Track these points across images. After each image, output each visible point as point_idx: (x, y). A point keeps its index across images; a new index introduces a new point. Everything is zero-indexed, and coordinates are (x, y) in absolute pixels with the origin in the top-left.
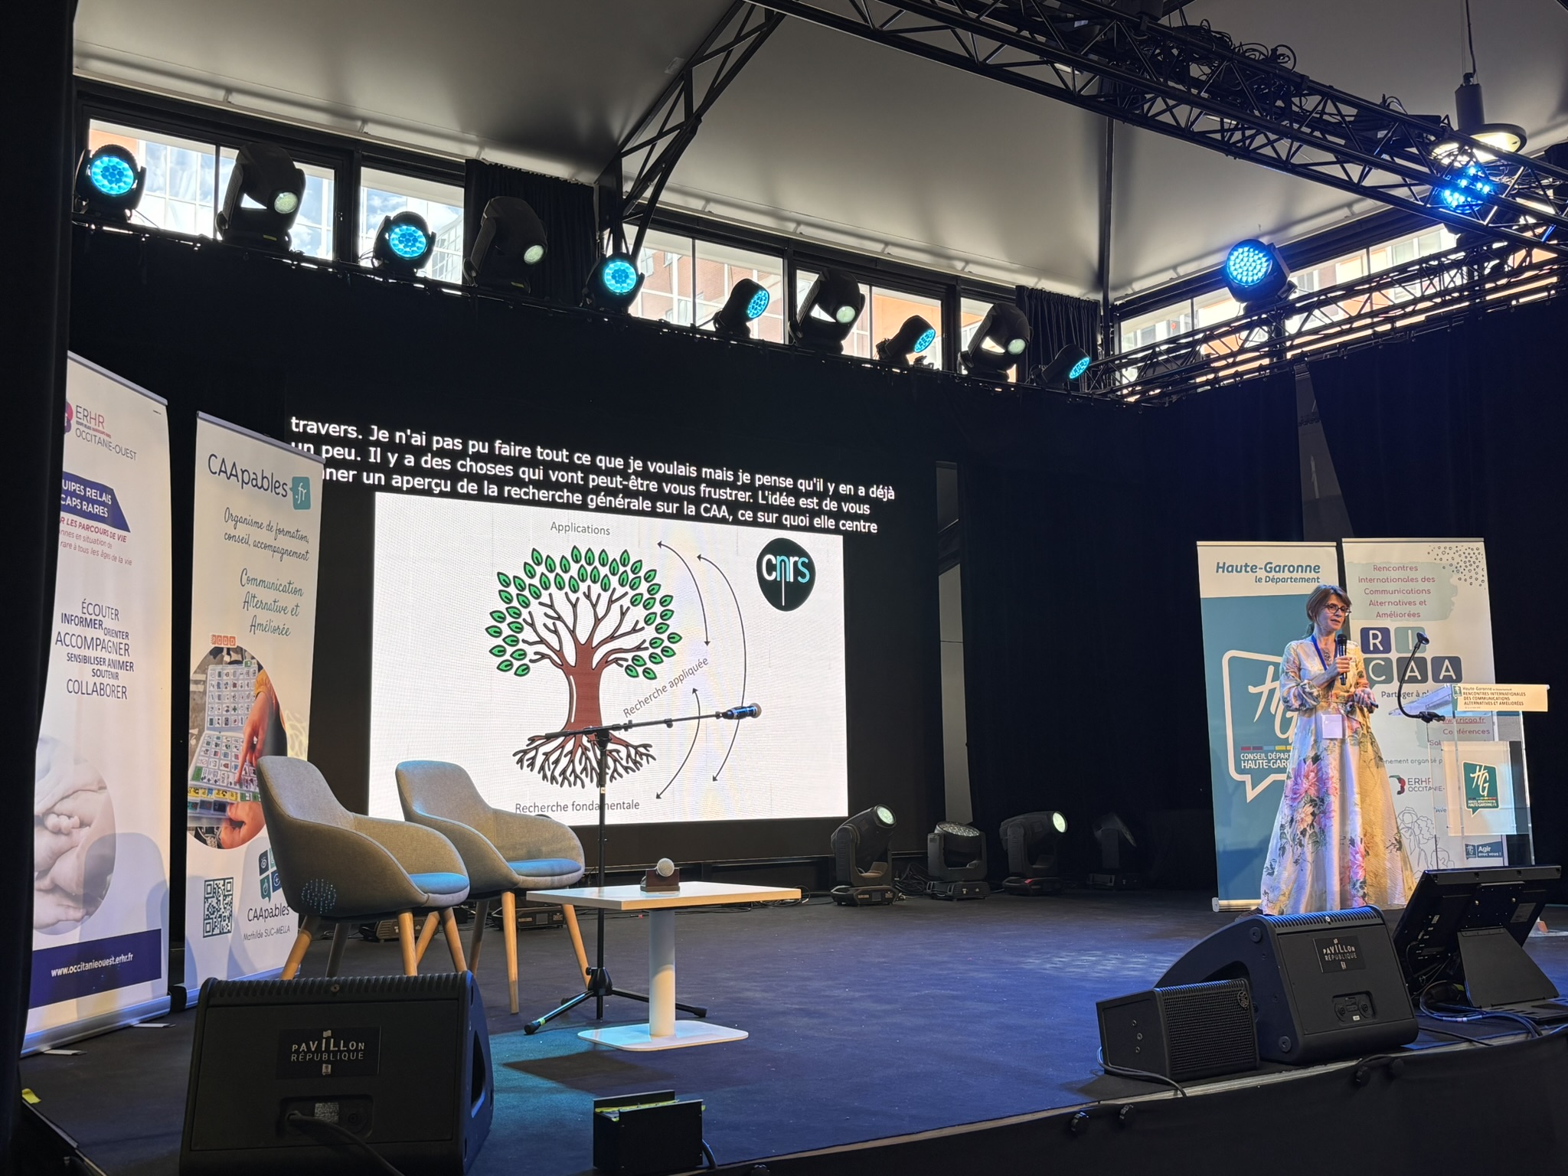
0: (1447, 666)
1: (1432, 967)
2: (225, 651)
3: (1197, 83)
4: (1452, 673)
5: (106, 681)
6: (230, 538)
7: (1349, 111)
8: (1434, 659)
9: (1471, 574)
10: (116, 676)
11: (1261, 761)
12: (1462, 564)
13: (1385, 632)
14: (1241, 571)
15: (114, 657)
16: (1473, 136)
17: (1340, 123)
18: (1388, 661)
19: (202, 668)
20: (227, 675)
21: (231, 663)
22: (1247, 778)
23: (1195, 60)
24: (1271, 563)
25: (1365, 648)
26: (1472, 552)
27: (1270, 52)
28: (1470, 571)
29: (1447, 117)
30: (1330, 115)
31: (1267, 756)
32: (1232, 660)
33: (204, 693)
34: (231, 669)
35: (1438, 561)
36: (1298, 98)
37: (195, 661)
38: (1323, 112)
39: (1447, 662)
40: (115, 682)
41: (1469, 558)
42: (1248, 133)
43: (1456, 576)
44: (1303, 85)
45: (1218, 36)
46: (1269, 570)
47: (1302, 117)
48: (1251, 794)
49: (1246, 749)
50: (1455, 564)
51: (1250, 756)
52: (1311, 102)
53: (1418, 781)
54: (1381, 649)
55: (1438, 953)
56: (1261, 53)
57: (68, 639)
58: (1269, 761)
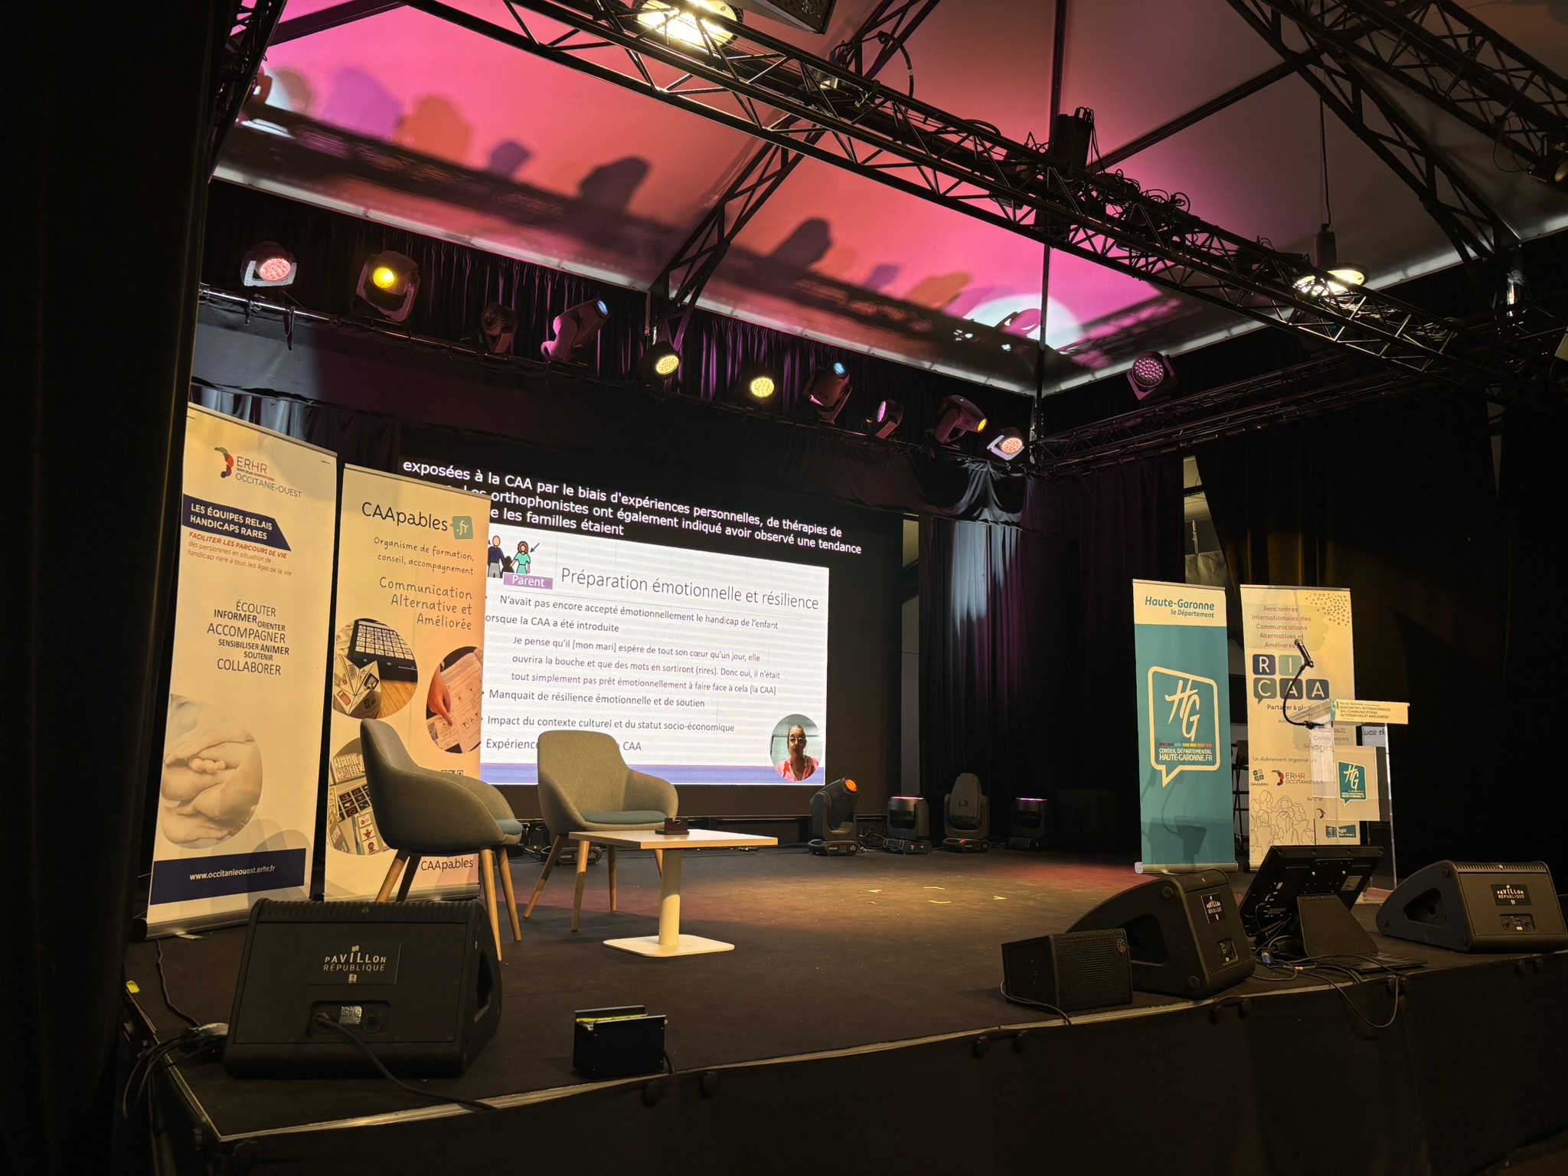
0: (1318, 688)
1: (1276, 924)
3: (1111, 219)
4: (1321, 693)
5: (257, 661)
7: (1231, 247)
8: (1308, 681)
9: (1339, 616)
10: (270, 658)
11: (1172, 755)
12: (1332, 608)
13: (1271, 658)
14: (1162, 605)
15: (270, 643)
16: (1330, 272)
17: (1224, 256)
18: (1273, 681)
23: (1112, 202)
25: (1256, 671)
26: (1340, 599)
27: (1170, 198)
28: (1338, 613)
29: (1308, 255)
30: (1215, 249)
31: (1176, 751)
32: (1155, 674)
35: (1314, 605)
36: (1191, 235)
38: (1210, 247)
39: (1318, 684)
40: (268, 662)
41: (1338, 604)
42: (1151, 260)
43: (1327, 617)
44: (1195, 224)
45: (1129, 182)
47: (1195, 250)
48: (1166, 781)
49: (1163, 745)
50: (1327, 608)
51: (1166, 750)
52: (1201, 238)
53: (1293, 775)
54: (1268, 671)
55: (1281, 913)
56: (1162, 199)
57: (220, 630)
58: (1178, 755)
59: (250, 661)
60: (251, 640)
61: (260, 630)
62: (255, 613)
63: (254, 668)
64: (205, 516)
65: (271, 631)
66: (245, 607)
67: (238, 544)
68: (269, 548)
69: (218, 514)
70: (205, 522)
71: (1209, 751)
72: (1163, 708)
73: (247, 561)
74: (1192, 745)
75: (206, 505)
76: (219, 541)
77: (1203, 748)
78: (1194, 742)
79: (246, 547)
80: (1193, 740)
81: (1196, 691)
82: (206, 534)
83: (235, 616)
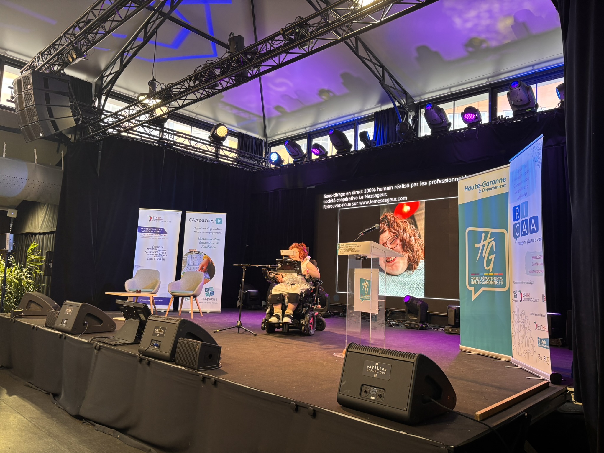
2: (193, 252)
5: (157, 258)
6: (195, 232)
10: (162, 257)
11: (478, 281)
14: (473, 189)
15: (161, 254)
19: (186, 255)
20: (194, 256)
21: (195, 254)
22: (472, 289)
24: (485, 182)
31: (481, 278)
32: (469, 231)
33: (187, 259)
34: (195, 255)
37: (184, 254)
40: (161, 258)
46: (484, 185)
48: (474, 297)
49: (473, 275)
51: (474, 278)
57: (148, 252)
58: (482, 280)
59: (155, 258)
60: (156, 254)
61: (158, 251)
62: (157, 248)
63: (157, 259)
64: (145, 230)
65: (162, 251)
66: (155, 247)
67: (153, 234)
68: (161, 234)
69: (148, 229)
70: (145, 231)
71: (501, 278)
72: (474, 251)
73: (155, 238)
74: (490, 274)
75: (145, 228)
76: (148, 234)
77: (497, 276)
78: (491, 272)
79: (155, 235)
80: (491, 271)
81: (493, 238)
82: (145, 233)
83: (152, 249)
